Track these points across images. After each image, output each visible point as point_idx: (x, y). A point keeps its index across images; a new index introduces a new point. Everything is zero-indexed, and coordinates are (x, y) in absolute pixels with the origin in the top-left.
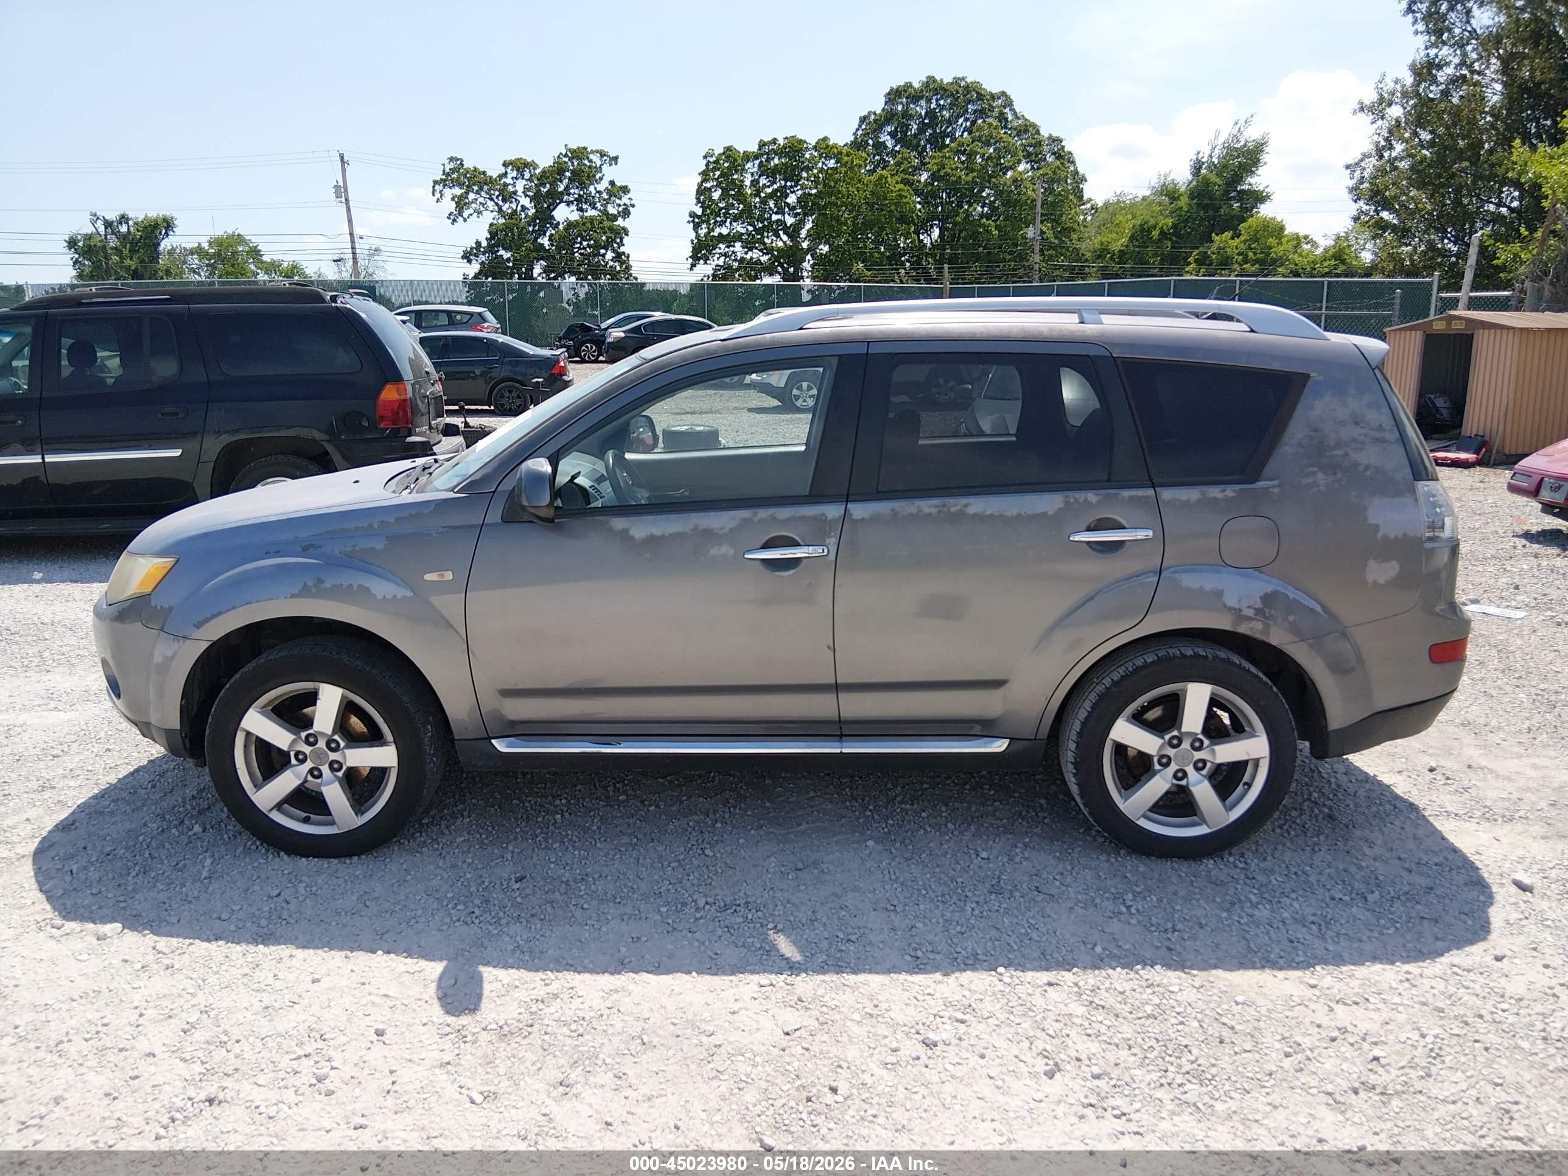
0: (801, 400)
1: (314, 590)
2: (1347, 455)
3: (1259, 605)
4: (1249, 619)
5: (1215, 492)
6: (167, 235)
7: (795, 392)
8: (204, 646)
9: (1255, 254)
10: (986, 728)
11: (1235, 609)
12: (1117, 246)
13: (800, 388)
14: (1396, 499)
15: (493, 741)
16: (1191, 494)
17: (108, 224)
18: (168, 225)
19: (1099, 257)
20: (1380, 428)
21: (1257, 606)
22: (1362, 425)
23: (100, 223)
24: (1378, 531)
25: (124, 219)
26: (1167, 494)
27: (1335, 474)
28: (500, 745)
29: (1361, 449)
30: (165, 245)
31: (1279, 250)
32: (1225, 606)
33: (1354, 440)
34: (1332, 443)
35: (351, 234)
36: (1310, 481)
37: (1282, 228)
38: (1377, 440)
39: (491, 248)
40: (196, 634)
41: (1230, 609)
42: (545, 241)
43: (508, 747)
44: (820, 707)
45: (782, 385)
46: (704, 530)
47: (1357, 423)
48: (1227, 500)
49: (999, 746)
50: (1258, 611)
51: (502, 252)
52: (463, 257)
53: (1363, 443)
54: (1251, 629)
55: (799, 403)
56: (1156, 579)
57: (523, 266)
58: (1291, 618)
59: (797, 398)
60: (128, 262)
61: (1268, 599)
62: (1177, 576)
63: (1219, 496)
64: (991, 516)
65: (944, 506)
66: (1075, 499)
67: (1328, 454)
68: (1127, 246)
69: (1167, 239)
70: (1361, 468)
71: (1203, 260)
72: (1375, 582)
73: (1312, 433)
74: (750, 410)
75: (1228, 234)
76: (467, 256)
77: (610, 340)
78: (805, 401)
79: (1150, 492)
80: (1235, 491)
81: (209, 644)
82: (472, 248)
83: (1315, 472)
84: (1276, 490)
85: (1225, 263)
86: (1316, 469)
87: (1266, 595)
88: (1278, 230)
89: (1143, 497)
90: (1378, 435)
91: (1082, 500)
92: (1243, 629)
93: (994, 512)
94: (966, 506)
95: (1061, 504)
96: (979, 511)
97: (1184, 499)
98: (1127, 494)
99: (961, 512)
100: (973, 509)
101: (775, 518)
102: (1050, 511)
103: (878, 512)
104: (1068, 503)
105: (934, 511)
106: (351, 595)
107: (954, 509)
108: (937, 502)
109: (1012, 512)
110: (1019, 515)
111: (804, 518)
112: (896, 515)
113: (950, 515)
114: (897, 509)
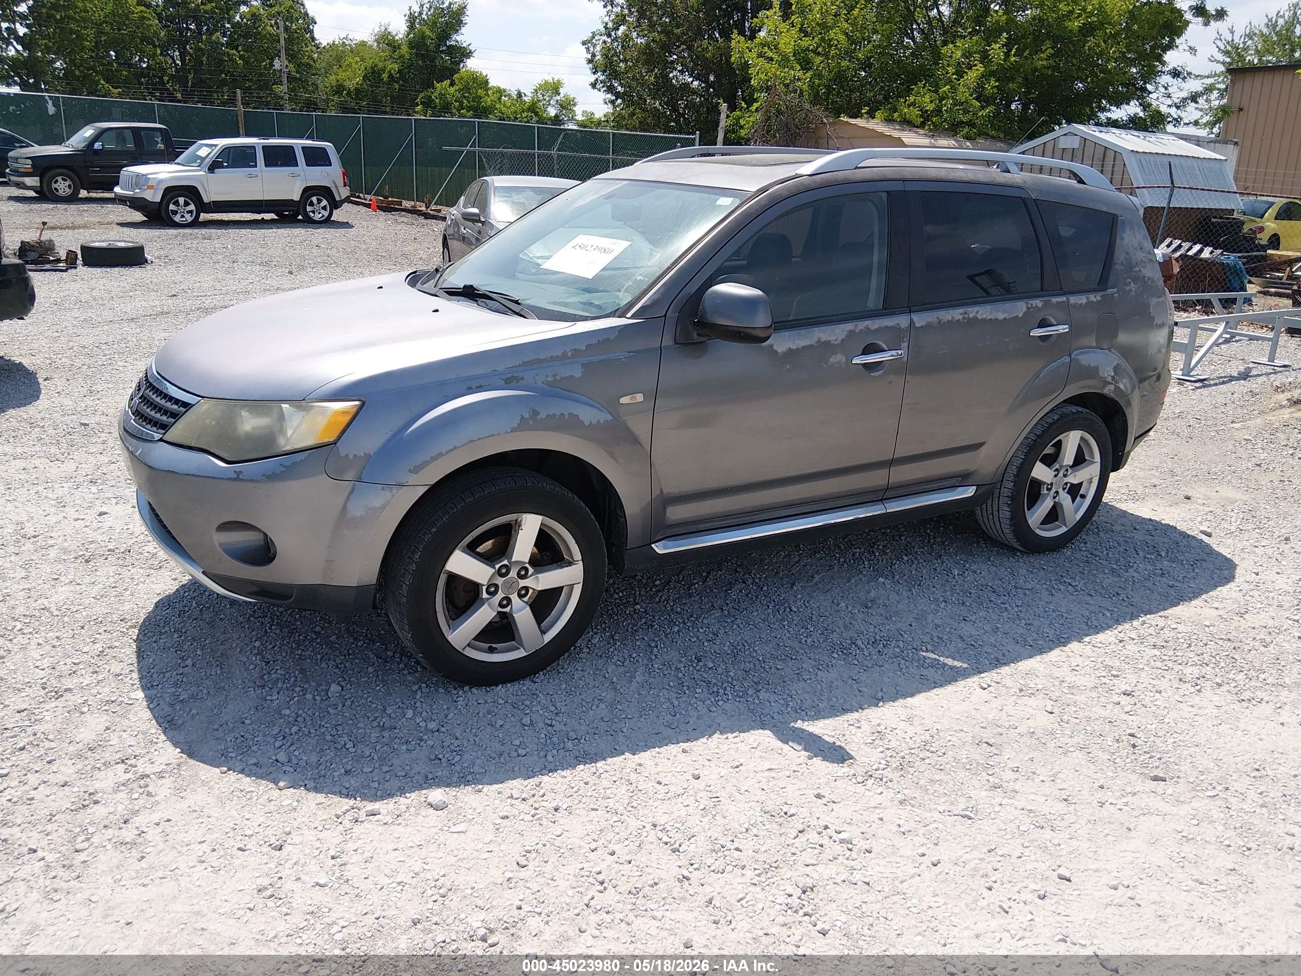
0: (179, 216)
1: (531, 422)
2: (1140, 270)
5: (1092, 298)
7: (172, 207)
8: (422, 490)
9: (469, 102)
10: (963, 479)
12: (351, 84)
13: (177, 203)
14: (1160, 299)
15: (653, 546)
16: (1083, 299)
19: (337, 92)
24: (1154, 321)
26: (1073, 300)
28: (660, 548)
31: (489, 101)
36: (1129, 288)
37: (487, 82)
40: (412, 479)
43: (665, 548)
44: (876, 479)
45: (158, 199)
46: (825, 342)
48: (1097, 302)
49: (970, 492)
55: (177, 218)
56: (1069, 360)
59: (175, 213)
63: (1094, 300)
64: (983, 320)
65: (965, 313)
66: (1031, 304)
67: (1134, 270)
68: (361, 85)
69: (396, 82)
70: (1146, 279)
71: (428, 104)
73: (1126, 256)
74: (122, 225)
75: (447, 82)
78: (183, 216)
79: (1065, 298)
80: (1100, 296)
81: (427, 488)
84: (1117, 295)
85: (446, 108)
86: (1130, 280)
88: (483, 83)
89: (1062, 302)
91: (1034, 306)
93: (992, 317)
94: (977, 312)
95: (1025, 309)
96: (984, 316)
97: (1080, 302)
98: (1055, 300)
99: (975, 318)
100: (981, 315)
101: (869, 329)
102: (1020, 315)
103: (930, 320)
104: (1028, 308)
105: (961, 317)
106: (569, 425)
107: (971, 316)
108: (961, 310)
109: (1001, 316)
110: (1005, 318)
111: (887, 327)
112: (940, 322)
113: (970, 320)
114: (941, 317)
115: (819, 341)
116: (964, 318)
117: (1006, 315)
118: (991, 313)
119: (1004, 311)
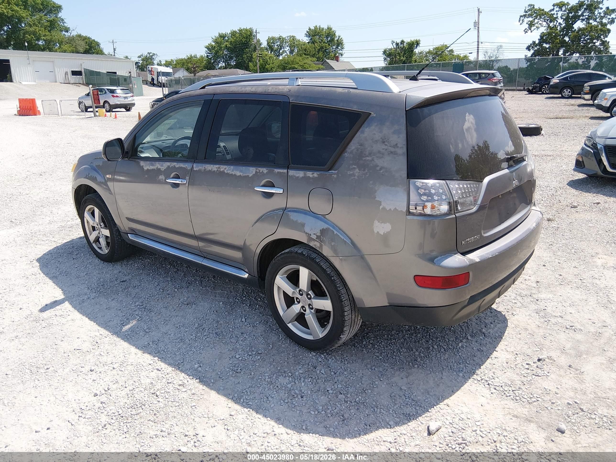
2: (373, 160)
3: (319, 234)
4: (314, 240)
5: (309, 174)
6: (417, 47)
11: (308, 234)
14: (393, 188)
16: (300, 174)
17: (397, 44)
18: (417, 43)
20: (396, 146)
21: (318, 234)
22: (386, 143)
23: (394, 44)
24: (381, 205)
25: (402, 42)
26: (292, 173)
27: (364, 170)
29: (382, 157)
30: (417, 50)
32: (305, 231)
33: (379, 152)
34: (367, 153)
35: (478, 42)
36: (351, 173)
38: (392, 152)
39: (540, 44)
41: (306, 233)
42: (567, 39)
45: (608, 105)
46: (159, 169)
47: (384, 142)
48: (314, 178)
49: (246, 275)
50: (318, 237)
51: (545, 45)
52: (526, 49)
53: (383, 154)
54: (315, 245)
56: (282, 213)
57: (554, 50)
58: (333, 244)
60: (402, 58)
61: (323, 231)
62: (289, 213)
63: (311, 176)
64: (228, 174)
65: (219, 168)
66: (259, 170)
67: (364, 159)
70: (378, 168)
72: (378, 232)
73: (359, 147)
76: (528, 48)
77: (551, 83)
79: (285, 171)
80: (318, 174)
81: (75, 190)
82: (531, 44)
83: (354, 168)
84: (335, 176)
86: (355, 167)
87: (323, 229)
89: (282, 173)
90: (393, 150)
91: (261, 171)
92: (312, 244)
93: (233, 173)
94: (225, 169)
95: (254, 172)
96: (229, 172)
97: (297, 175)
98: (277, 170)
99: (223, 172)
100: (227, 170)
101: (175, 166)
102: (250, 175)
103: (200, 168)
104: (256, 172)
105: (216, 170)
106: (94, 179)
107: (222, 170)
108: (217, 166)
109: (238, 174)
110: (240, 175)
111: (182, 167)
112: (205, 170)
113: (220, 172)
114: (206, 168)
115: (157, 168)
116: (217, 170)
117: (241, 174)
118: (233, 171)
119: (241, 171)
